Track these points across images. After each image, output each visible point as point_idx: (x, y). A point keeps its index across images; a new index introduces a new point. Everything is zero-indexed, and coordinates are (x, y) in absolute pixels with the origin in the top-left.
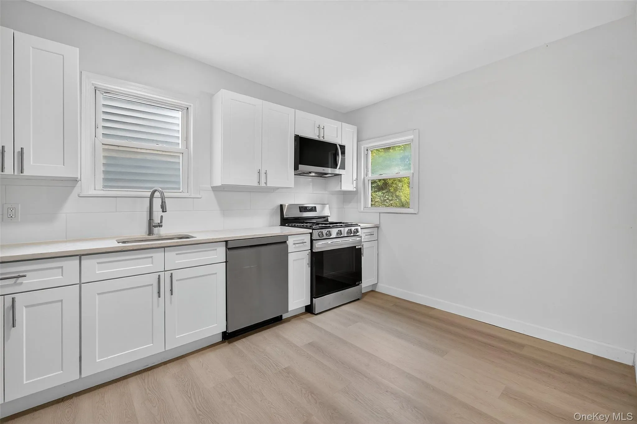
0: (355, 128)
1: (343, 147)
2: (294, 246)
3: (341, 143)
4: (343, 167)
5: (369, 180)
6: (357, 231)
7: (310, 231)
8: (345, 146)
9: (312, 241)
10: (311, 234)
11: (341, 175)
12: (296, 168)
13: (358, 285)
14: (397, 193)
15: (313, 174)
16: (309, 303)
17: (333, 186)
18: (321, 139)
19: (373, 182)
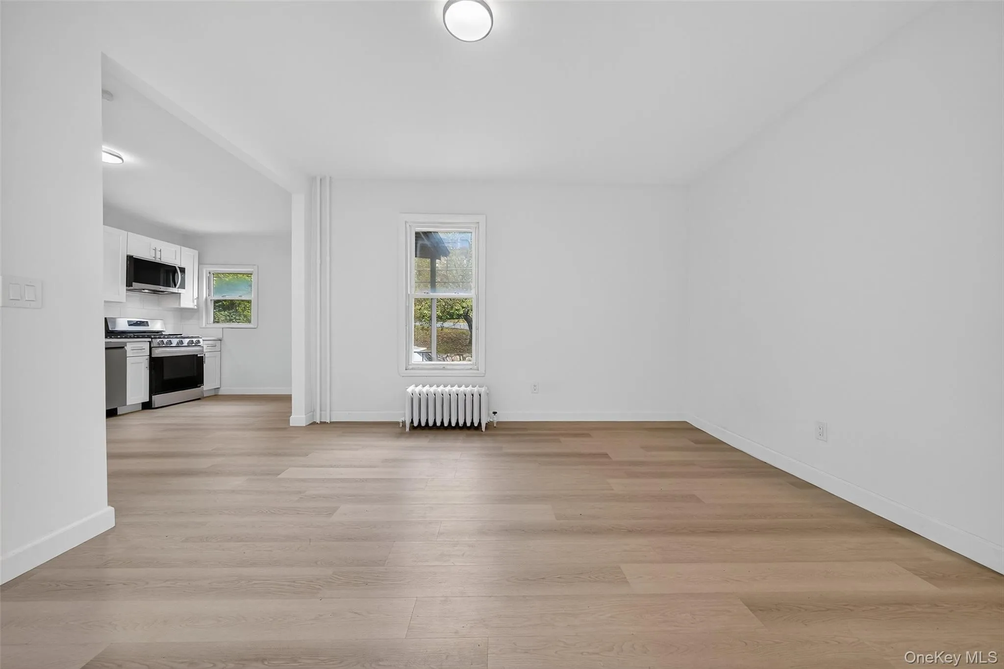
0: (196, 252)
1: (183, 270)
2: (132, 351)
3: (180, 265)
4: (183, 286)
5: (211, 300)
6: (199, 342)
7: (150, 340)
8: (185, 268)
9: (151, 348)
10: (150, 342)
11: (180, 293)
12: (129, 284)
13: (200, 387)
14: (246, 313)
15: (147, 291)
16: (147, 400)
17: (171, 304)
18: (158, 261)
19: (216, 302)
